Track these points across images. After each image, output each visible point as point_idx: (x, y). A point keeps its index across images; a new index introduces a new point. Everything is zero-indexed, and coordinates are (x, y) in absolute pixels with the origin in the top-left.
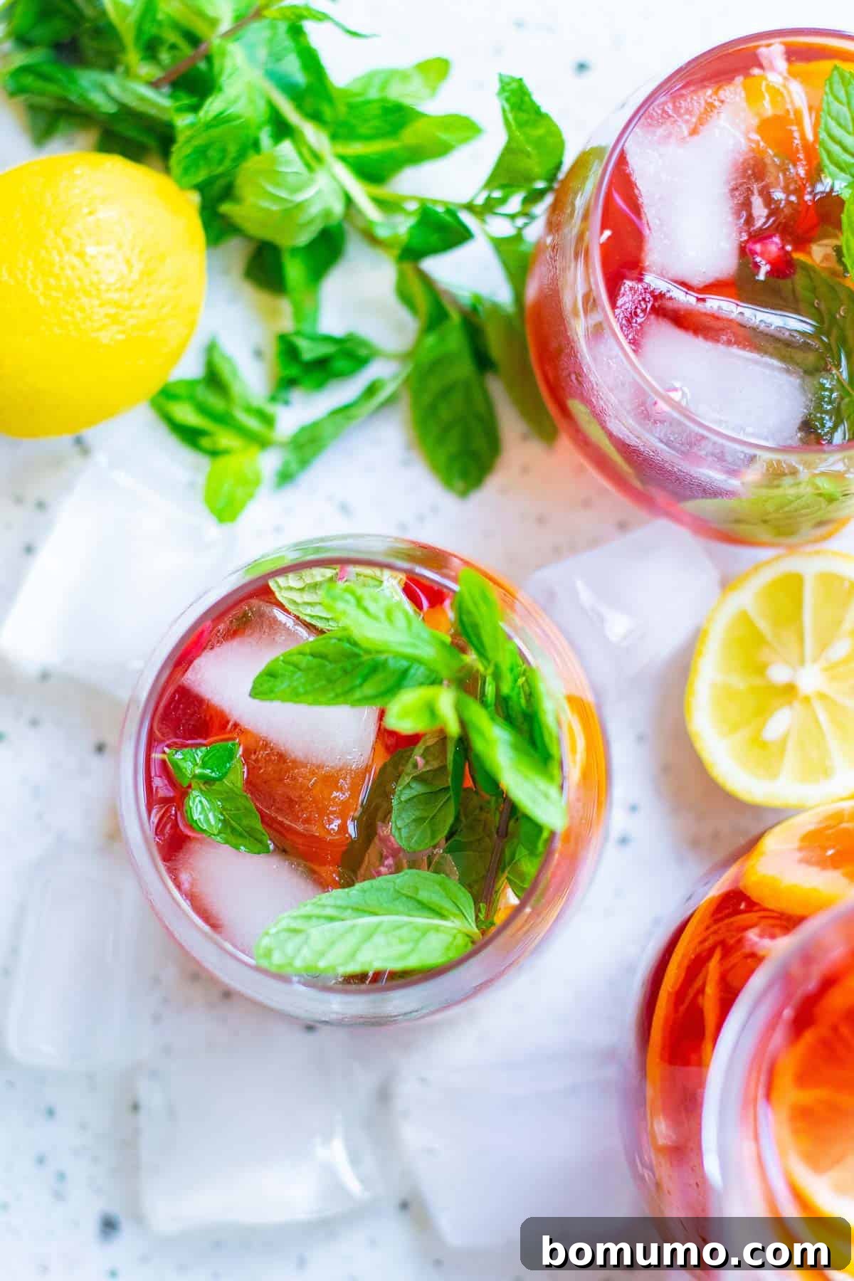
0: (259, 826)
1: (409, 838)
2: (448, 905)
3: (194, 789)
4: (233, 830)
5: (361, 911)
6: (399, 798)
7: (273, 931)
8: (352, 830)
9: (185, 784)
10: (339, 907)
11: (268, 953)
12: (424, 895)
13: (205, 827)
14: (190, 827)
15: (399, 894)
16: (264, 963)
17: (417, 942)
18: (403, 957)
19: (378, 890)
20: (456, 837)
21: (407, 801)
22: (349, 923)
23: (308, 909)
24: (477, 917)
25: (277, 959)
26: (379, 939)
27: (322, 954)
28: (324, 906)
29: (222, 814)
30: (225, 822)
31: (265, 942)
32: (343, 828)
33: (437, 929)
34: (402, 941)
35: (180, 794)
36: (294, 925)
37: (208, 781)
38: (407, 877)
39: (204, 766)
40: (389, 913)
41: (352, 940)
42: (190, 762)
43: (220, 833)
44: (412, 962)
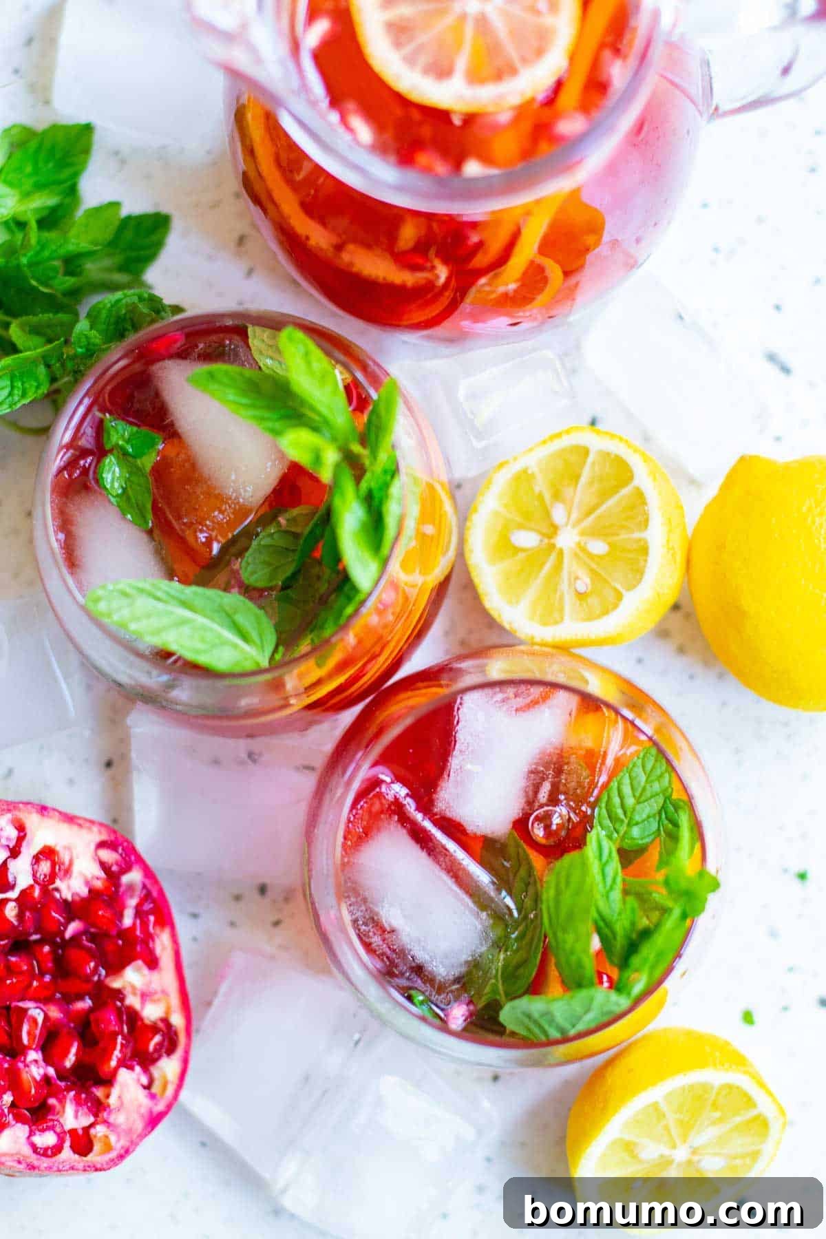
0: (149, 506)
1: (253, 573)
2: (254, 635)
3: (113, 455)
4: (128, 499)
5: (184, 604)
6: (260, 541)
7: (111, 587)
8: (216, 548)
9: (108, 447)
10: (168, 594)
11: (97, 600)
12: (239, 618)
13: (108, 487)
14: (97, 481)
15: (221, 609)
16: (90, 606)
17: (214, 646)
18: (198, 652)
19: (208, 598)
20: (289, 591)
21: (265, 546)
22: (170, 608)
23: (145, 585)
24: (273, 655)
25: (102, 607)
26: (186, 630)
27: (138, 619)
28: (160, 589)
29: (126, 484)
30: (124, 489)
31: (100, 592)
32: (208, 543)
33: (235, 646)
34: (203, 640)
35: (100, 452)
36: (128, 590)
37: (125, 454)
38: (234, 599)
39: (128, 441)
40: (205, 616)
41: (165, 621)
42: (119, 432)
43: (117, 496)
44: (202, 659)
